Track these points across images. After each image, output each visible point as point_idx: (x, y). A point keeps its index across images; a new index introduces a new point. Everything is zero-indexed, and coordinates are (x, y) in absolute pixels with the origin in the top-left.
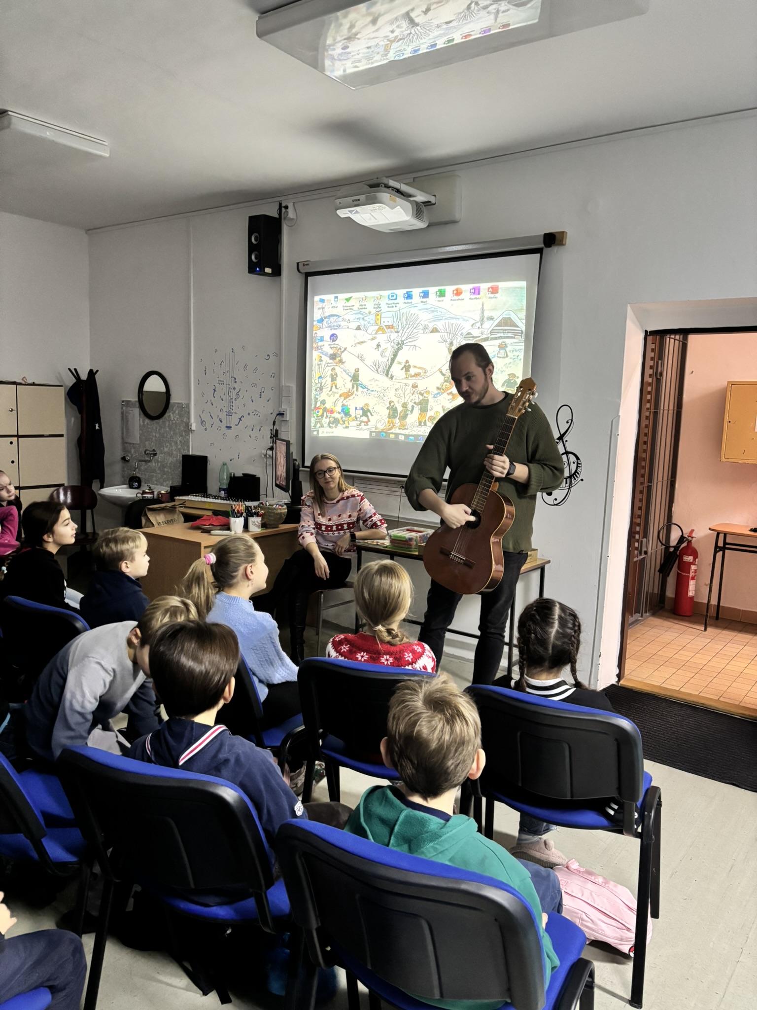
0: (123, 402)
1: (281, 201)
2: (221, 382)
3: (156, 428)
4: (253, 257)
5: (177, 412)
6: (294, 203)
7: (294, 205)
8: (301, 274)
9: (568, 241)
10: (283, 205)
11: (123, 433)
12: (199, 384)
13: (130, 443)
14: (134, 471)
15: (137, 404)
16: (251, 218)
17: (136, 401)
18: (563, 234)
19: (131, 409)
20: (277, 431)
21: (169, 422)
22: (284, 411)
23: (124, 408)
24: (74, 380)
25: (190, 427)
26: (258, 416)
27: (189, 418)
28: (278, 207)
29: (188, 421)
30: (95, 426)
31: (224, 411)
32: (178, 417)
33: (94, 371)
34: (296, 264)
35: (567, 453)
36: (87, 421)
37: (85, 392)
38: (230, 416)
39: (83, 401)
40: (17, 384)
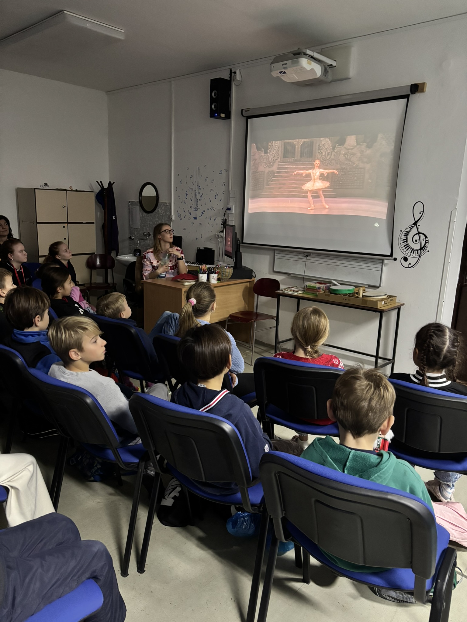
0: (129, 202)
1: (231, 68)
2: (191, 189)
3: (150, 219)
4: (213, 106)
5: (163, 208)
6: (240, 69)
7: (240, 71)
8: (243, 117)
9: (427, 89)
10: (233, 71)
11: (129, 222)
12: (177, 190)
13: (134, 228)
14: (137, 245)
15: (138, 204)
16: (212, 80)
17: (137, 202)
18: (423, 84)
19: (134, 207)
20: (226, 220)
21: (158, 215)
22: (231, 207)
23: (130, 206)
24: (100, 188)
25: (171, 218)
26: (214, 210)
27: (170, 212)
28: (229, 73)
29: (170, 214)
30: (113, 217)
31: (192, 208)
32: (164, 211)
33: (112, 183)
34: (241, 111)
35: (419, 233)
36: (108, 214)
37: (107, 196)
38: (196, 210)
39: (105, 201)
40: (67, 191)
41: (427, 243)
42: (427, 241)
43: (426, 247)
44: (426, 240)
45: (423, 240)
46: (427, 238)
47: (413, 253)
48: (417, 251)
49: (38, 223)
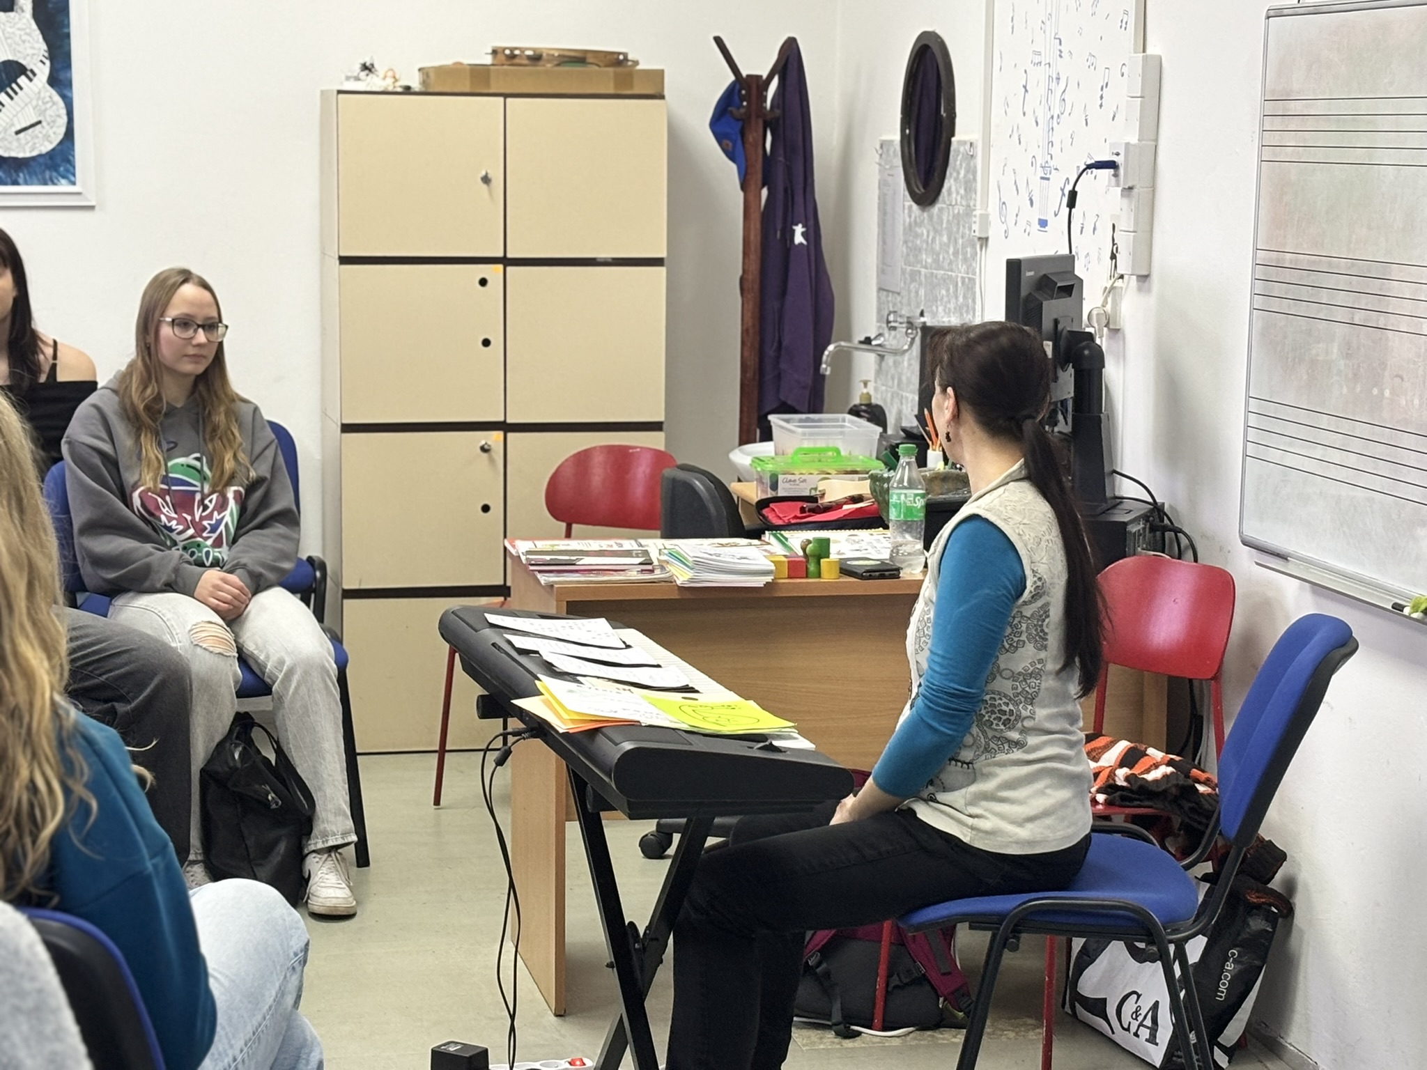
0: (882, 144)
2: (1037, 58)
3: (928, 235)
5: (961, 174)
11: (878, 256)
12: (1001, 68)
13: (888, 291)
19: (891, 171)
21: (949, 212)
23: (881, 169)
25: (977, 228)
27: (978, 194)
29: (976, 206)
30: (793, 231)
31: (1038, 165)
32: (963, 192)
36: (767, 216)
37: (758, 117)
38: (1048, 179)
39: (747, 146)
40: (506, 96)
49: (344, 260)
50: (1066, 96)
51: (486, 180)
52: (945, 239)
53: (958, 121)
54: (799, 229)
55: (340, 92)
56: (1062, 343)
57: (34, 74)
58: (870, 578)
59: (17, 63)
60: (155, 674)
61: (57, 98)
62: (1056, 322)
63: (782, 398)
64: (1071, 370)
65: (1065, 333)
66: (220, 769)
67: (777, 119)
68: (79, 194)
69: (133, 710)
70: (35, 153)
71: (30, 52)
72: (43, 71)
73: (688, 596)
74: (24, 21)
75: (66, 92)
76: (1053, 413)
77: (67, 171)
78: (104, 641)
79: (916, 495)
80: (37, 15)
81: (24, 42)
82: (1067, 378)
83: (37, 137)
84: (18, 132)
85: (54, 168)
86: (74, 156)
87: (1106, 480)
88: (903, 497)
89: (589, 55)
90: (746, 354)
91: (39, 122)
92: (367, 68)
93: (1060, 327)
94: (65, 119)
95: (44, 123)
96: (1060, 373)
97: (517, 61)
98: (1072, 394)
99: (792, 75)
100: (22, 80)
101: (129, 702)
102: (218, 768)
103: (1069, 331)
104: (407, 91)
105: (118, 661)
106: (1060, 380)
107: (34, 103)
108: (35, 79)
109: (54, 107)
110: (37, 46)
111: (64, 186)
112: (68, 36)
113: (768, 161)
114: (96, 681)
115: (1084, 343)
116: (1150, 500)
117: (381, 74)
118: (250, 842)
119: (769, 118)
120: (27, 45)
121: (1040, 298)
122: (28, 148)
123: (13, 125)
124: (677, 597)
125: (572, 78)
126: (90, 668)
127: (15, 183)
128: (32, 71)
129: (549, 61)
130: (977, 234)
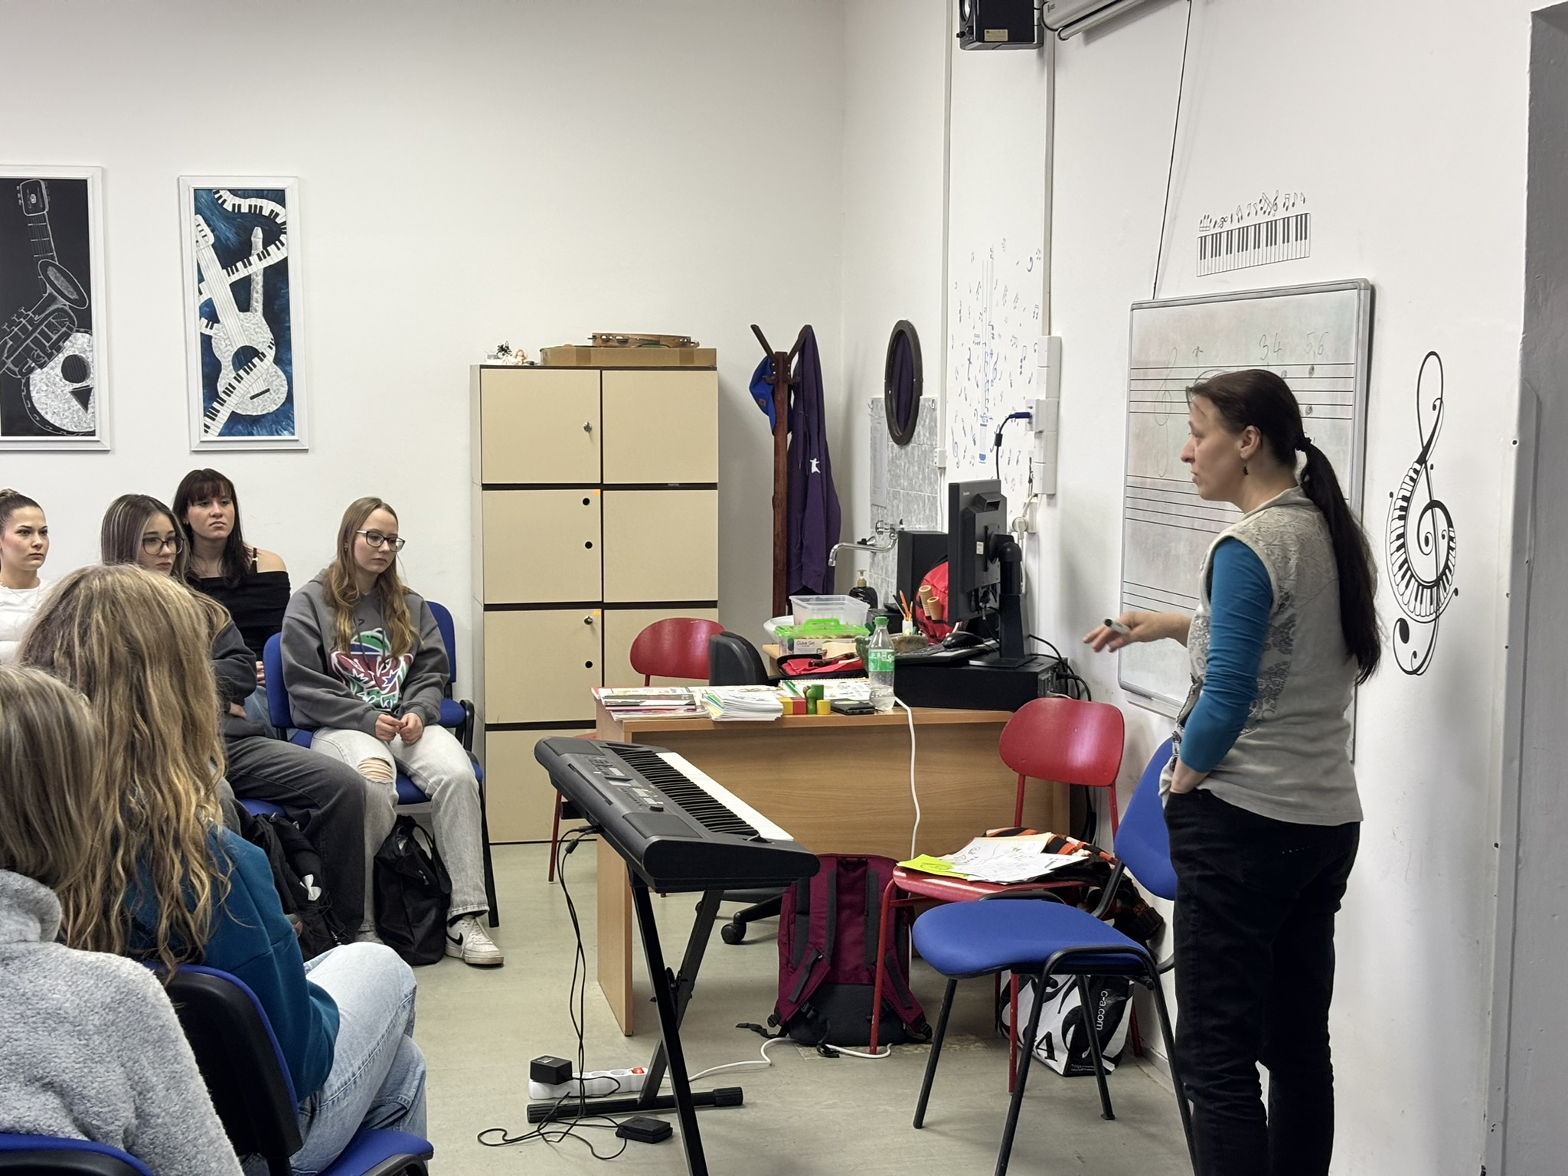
0: (872, 402)
2: (977, 339)
3: (905, 466)
5: (927, 422)
11: (871, 481)
12: (952, 347)
13: (878, 506)
15: (885, 406)
17: (884, 399)
19: (879, 420)
21: (919, 449)
22: (1031, 408)
23: (873, 419)
27: (939, 436)
29: (937, 445)
30: (811, 463)
31: (979, 415)
32: (928, 435)
35: (1433, 504)
36: (791, 454)
37: (784, 382)
38: (985, 425)
39: (777, 403)
40: (602, 369)
41: (1453, 549)
42: (1452, 544)
43: (1450, 571)
44: (1451, 539)
45: (1443, 537)
46: (1452, 527)
47: (1421, 603)
48: (1429, 590)
49: (486, 487)
50: (997, 366)
51: (588, 428)
52: (916, 468)
53: (925, 384)
54: (814, 462)
55: (482, 367)
56: (991, 544)
57: (265, 356)
58: (853, 714)
59: (252, 347)
60: (339, 788)
61: (280, 373)
62: (986, 528)
63: (804, 583)
64: (998, 563)
65: (993, 536)
66: (389, 858)
67: (798, 384)
68: (297, 440)
69: (322, 814)
70: (264, 412)
71: (262, 340)
72: (271, 354)
73: (720, 728)
74: (257, 318)
75: (287, 368)
76: (986, 594)
77: (289, 425)
78: (301, 765)
79: (888, 653)
80: (265, 314)
81: (257, 333)
82: (995, 568)
83: (266, 401)
84: (252, 398)
85: (279, 423)
86: (293, 415)
87: (1025, 643)
88: (879, 655)
89: (661, 339)
90: (778, 552)
91: (268, 390)
92: (504, 350)
93: (989, 532)
94: (286, 388)
95: (271, 391)
96: (990, 565)
97: (610, 344)
98: (999, 580)
99: (808, 351)
100: (256, 360)
101: (320, 809)
102: (386, 855)
103: (997, 535)
104: (532, 366)
105: (312, 778)
106: (989, 571)
107: (264, 376)
108: (265, 360)
109: (279, 380)
110: (266, 336)
111: (286, 436)
112: (289, 328)
113: (791, 413)
114: (296, 793)
115: (1007, 544)
116: (1057, 656)
117: (514, 353)
118: (409, 910)
119: (791, 383)
120: (259, 335)
121: (974, 511)
122: (259, 409)
123: (249, 392)
124: (713, 728)
125: (650, 356)
126: (292, 784)
127: (253, 435)
128: (263, 354)
129: (633, 344)
130: (937, 465)
